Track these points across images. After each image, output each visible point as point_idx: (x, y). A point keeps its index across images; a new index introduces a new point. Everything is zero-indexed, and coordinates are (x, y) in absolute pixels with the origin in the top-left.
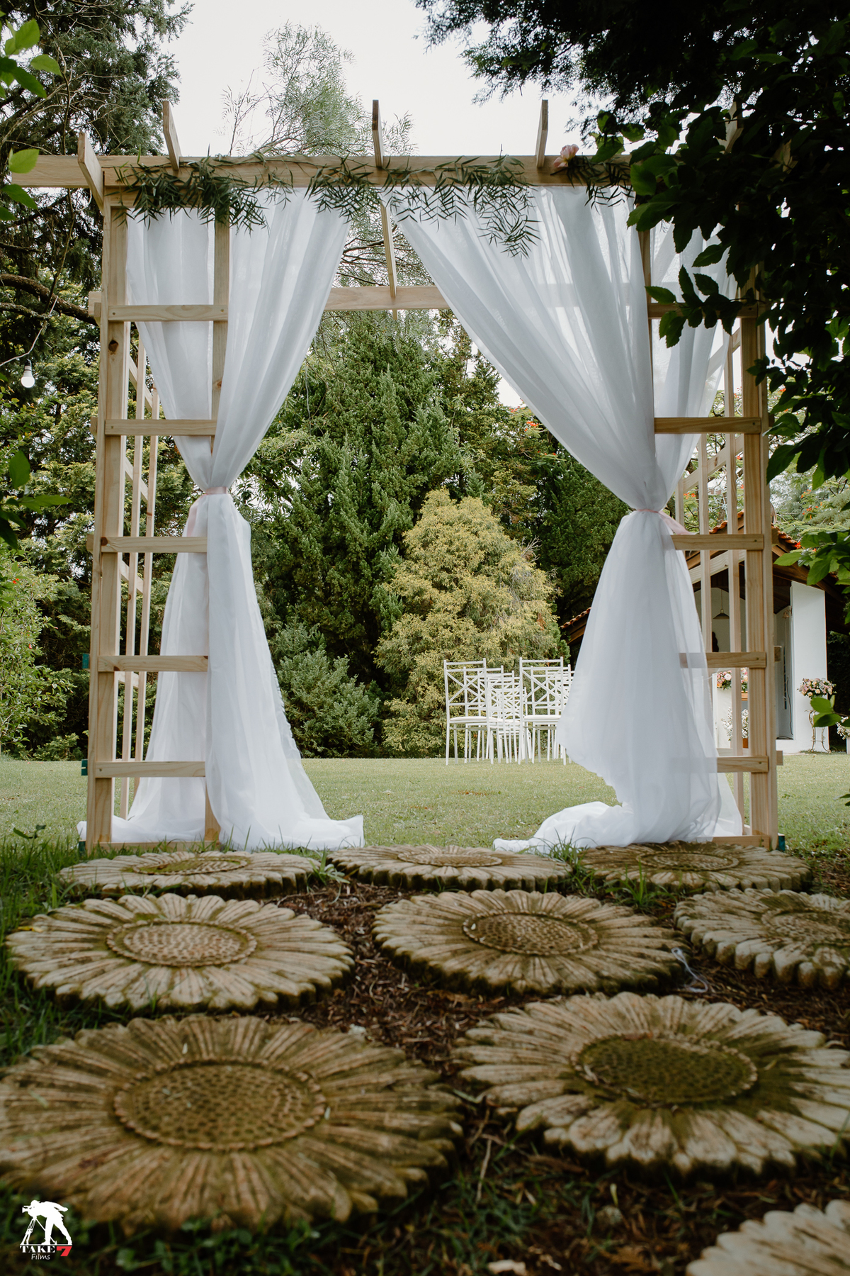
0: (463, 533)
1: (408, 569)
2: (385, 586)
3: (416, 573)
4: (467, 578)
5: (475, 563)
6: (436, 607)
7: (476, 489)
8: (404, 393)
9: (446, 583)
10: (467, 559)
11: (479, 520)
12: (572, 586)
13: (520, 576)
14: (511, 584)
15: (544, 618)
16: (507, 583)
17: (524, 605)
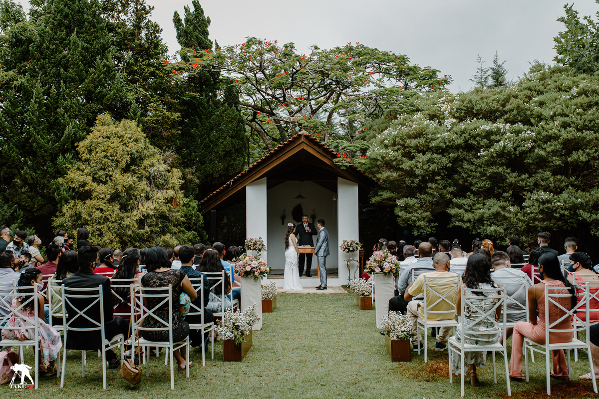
0: (116, 143)
1: (78, 169)
2: (60, 180)
3: (83, 171)
4: (117, 175)
5: (123, 164)
6: (94, 194)
7: (135, 113)
8: (87, 48)
9: (103, 178)
10: (117, 161)
11: (130, 136)
12: (206, 177)
13: (156, 174)
14: (150, 179)
15: (178, 200)
16: (148, 178)
17: (159, 193)
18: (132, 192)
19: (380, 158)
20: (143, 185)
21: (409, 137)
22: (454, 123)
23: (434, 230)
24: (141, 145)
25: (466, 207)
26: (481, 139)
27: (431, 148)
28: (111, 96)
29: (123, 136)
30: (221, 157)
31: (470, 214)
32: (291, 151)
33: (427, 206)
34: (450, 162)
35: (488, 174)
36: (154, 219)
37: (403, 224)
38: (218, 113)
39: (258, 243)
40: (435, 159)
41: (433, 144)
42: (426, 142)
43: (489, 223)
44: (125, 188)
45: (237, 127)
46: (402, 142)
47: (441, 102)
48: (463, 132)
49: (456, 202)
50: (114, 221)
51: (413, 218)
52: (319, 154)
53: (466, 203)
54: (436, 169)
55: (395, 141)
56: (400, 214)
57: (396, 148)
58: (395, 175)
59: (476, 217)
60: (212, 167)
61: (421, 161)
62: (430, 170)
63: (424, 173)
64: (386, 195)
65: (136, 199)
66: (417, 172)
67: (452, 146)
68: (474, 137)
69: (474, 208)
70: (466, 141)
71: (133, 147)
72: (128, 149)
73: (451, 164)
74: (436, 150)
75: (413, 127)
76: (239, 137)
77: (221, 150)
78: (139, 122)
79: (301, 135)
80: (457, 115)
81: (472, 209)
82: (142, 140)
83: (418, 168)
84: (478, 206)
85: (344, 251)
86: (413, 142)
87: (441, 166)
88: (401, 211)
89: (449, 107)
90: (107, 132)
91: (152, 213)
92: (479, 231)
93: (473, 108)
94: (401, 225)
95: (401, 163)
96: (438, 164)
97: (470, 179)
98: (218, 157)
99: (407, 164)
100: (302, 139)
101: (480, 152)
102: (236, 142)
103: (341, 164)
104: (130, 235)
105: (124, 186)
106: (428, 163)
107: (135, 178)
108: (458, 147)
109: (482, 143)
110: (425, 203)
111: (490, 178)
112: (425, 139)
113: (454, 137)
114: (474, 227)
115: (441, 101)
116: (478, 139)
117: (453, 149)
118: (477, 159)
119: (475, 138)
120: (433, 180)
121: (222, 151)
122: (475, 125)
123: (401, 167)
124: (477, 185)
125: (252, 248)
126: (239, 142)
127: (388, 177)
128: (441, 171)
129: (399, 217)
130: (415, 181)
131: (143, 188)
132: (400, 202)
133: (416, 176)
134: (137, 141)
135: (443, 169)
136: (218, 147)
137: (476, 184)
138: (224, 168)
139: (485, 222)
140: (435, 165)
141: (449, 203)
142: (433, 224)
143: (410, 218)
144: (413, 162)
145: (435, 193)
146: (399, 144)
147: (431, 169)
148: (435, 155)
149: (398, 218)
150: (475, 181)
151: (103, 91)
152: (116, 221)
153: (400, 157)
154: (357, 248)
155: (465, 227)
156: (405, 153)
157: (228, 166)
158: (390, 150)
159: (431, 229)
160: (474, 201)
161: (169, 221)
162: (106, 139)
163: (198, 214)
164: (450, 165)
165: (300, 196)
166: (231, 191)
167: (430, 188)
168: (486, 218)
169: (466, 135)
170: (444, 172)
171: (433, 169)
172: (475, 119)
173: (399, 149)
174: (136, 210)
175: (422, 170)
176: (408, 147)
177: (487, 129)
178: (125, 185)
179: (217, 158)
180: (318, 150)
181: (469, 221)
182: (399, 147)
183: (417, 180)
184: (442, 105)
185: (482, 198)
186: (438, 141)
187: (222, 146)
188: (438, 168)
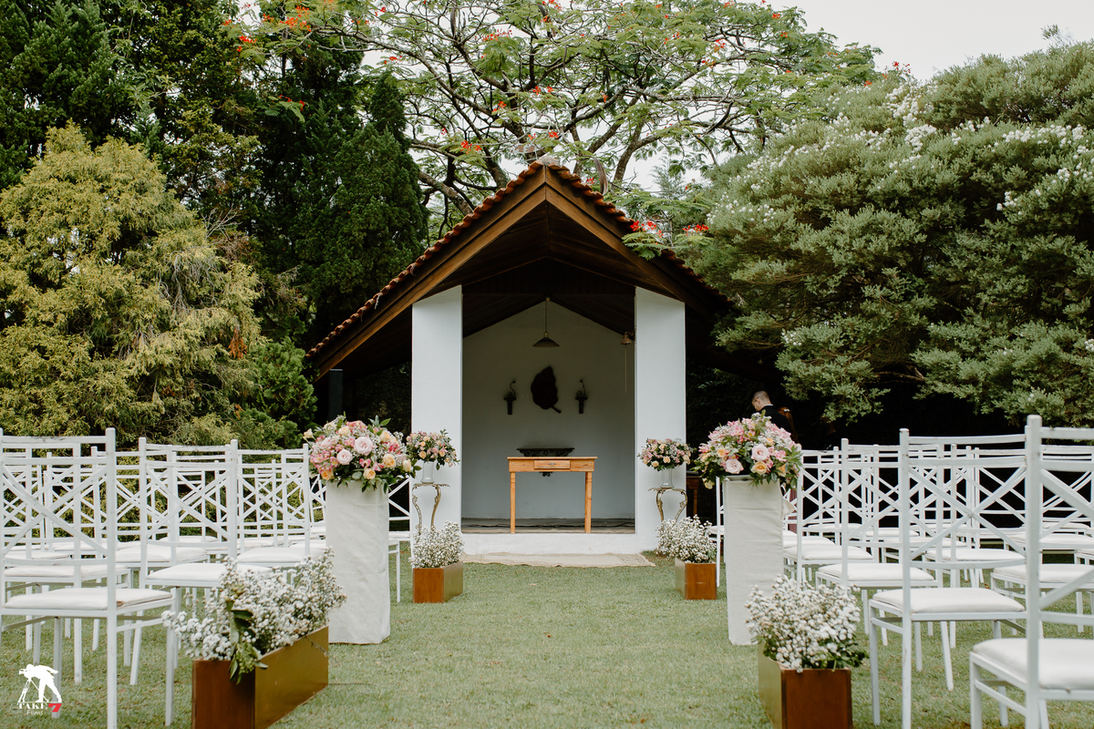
3: (7, 259)
5: (103, 242)
6: (29, 313)
7: (146, 131)
9: (54, 275)
13: (186, 267)
14: (174, 283)
15: (244, 339)
16: (167, 280)
17: (192, 315)
18: (124, 310)
19: (740, 228)
20: (154, 295)
21: (816, 172)
22: (931, 137)
23: (878, 408)
24: (154, 199)
25: (964, 346)
26: (1003, 168)
27: (872, 197)
28: (88, 86)
29: (107, 178)
30: (356, 247)
31: (974, 363)
32: (517, 210)
33: (859, 345)
34: (922, 231)
35: (1025, 257)
36: (181, 380)
37: (798, 394)
38: (350, 143)
39: (438, 442)
40: (882, 224)
41: (878, 186)
42: (858, 182)
43: (1026, 383)
44: (104, 298)
45: (395, 176)
46: (795, 187)
47: (892, 98)
48: (956, 153)
49: (938, 334)
50: (72, 376)
51: (826, 375)
52: (587, 219)
53: (963, 336)
54: (887, 248)
55: (777, 184)
56: (792, 366)
57: (781, 201)
58: (778, 267)
59: (991, 371)
60: (336, 269)
61: (846, 228)
62: (869, 252)
63: (853, 259)
64: (756, 321)
65: (133, 329)
66: (837, 257)
67: (928, 189)
68: (986, 166)
69: (984, 347)
70: (965, 177)
71: (130, 203)
72: (118, 208)
73: (925, 236)
74: (884, 201)
75: (824, 148)
76: (401, 199)
77: (356, 228)
78: (153, 149)
79: (541, 166)
80: (940, 117)
81: (978, 350)
82: (156, 190)
83: (838, 248)
84: (995, 341)
85: (649, 464)
86: (826, 185)
87: (900, 241)
88: (793, 359)
89: (915, 104)
90: (68, 165)
91: (168, 361)
92: (998, 405)
93: (980, 96)
94: (794, 396)
95: (793, 239)
96: (890, 236)
97: (973, 274)
98: (352, 245)
99: (809, 240)
100: (545, 177)
101: (1002, 200)
102: (393, 212)
103: (641, 245)
104: (112, 414)
105: (101, 294)
106: (864, 234)
107: (131, 277)
108: (943, 194)
109: (1009, 178)
110: (855, 338)
111: (1028, 268)
112: (856, 177)
113: (933, 166)
114: (984, 397)
115: (892, 96)
116: (996, 167)
117: (930, 197)
118: (993, 222)
119: (988, 167)
120: (876, 278)
121: (360, 230)
122: (989, 135)
123: (793, 246)
124: (995, 287)
125: (422, 455)
126: (400, 213)
127: (761, 275)
128: (900, 255)
129: (788, 373)
130: (831, 283)
131: (151, 302)
132: (791, 338)
133: (833, 270)
134: (142, 190)
135: (902, 249)
136: (351, 221)
137: (990, 284)
138: (367, 273)
139: (1016, 382)
140: (883, 238)
141: (919, 337)
142: (875, 392)
143: (816, 377)
144: (826, 231)
145: (883, 312)
146: (787, 192)
147: (871, 248)
148: (884, 214)
149: (785, 378)
150: (987, 277)
151: (68, 76)
152: (77, 379)
153: (790, 224)
154: (681, 457)
155: (962, 396)
156: (806, 213)
157: (376, 267)
158: (766, 206)
159: (872, 405)
160: (984, 329)
161: (219, 385)
162: (67, 183)
163: (301, 381)
164: (922, 238)
165: (546, 342)
166: (377, 322)
167: (870, 298)
168: (1020, 371)
169: (963, 161)
170: (905, 258)
171: (879, 248)
172: (987, 120)
173: (788, 203)
174: (133, 354)
175: (850, 250)
176: (811, 197)
177: (1024, 139)
178: (103, 290)
179: (349, 248)
180: (583, 208)
181: (973, 381)
182: (790, 197)
183: (837, 278)
184: (895, 105)
185: (1005, 322)
186: (890, 179)
187: (360, 219)
188: (890, 245)
